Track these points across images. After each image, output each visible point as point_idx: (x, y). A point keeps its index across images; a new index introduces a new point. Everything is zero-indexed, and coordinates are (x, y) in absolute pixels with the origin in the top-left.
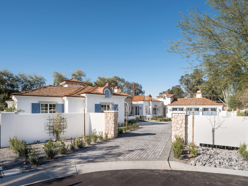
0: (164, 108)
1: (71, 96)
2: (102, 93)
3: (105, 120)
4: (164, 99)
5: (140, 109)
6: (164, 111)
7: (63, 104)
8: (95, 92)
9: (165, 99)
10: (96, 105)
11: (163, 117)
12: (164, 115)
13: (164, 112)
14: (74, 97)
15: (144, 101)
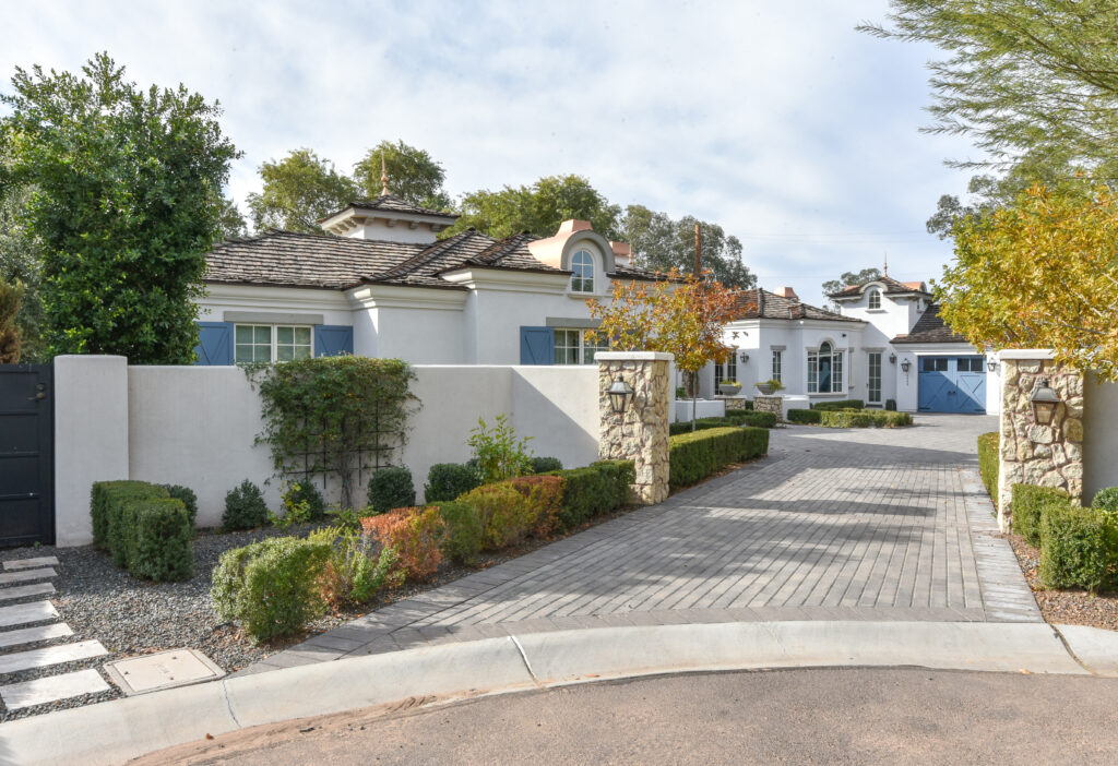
0: (872, 356)
1: (394, 281)
2: (557, 265)
3: (602, 407)
4: (871, 306)
5: (738, 360)
6: (871, 374)
7: (351, 328)
8: (517, 260)
9: (878, 306)
10: (527, 333)
11: (868, 406)
12: (871, 393)
13: (871, 381)
14: (411, 286)
15: (761, 316)
